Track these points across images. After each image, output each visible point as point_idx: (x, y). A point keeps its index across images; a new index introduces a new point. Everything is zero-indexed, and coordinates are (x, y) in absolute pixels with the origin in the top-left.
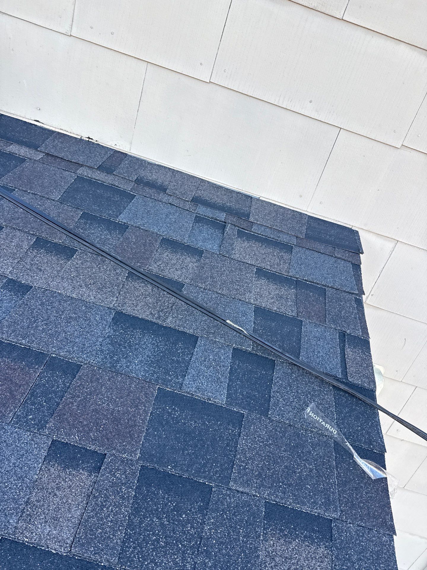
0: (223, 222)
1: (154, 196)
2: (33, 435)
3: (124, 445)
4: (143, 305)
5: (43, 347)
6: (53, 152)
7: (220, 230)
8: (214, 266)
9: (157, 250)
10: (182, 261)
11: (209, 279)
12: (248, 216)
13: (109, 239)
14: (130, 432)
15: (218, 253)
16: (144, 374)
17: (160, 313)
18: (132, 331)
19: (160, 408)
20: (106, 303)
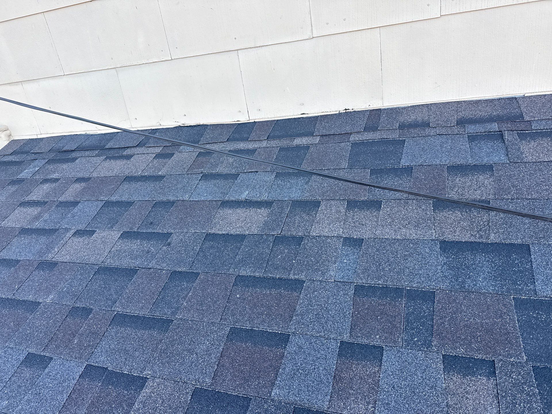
0: (498, 131)
1: (421, 133)
2: (425, 353)
3: (507, 351)
4: (460, 230)
5: (397, 283)
6: (325, 132)
7: (499, 140)
8: (510, 175)
9: (448, 179)
10: (476, 181)
11: (512, 188)
12: (522, 116)
13: (402, 184)
14: (507, 339)
15: (508, 162)
16: (493, 288)
17: (480, 232)
18: (463, 254)
19: (524, 315)
20: (428, 236)
